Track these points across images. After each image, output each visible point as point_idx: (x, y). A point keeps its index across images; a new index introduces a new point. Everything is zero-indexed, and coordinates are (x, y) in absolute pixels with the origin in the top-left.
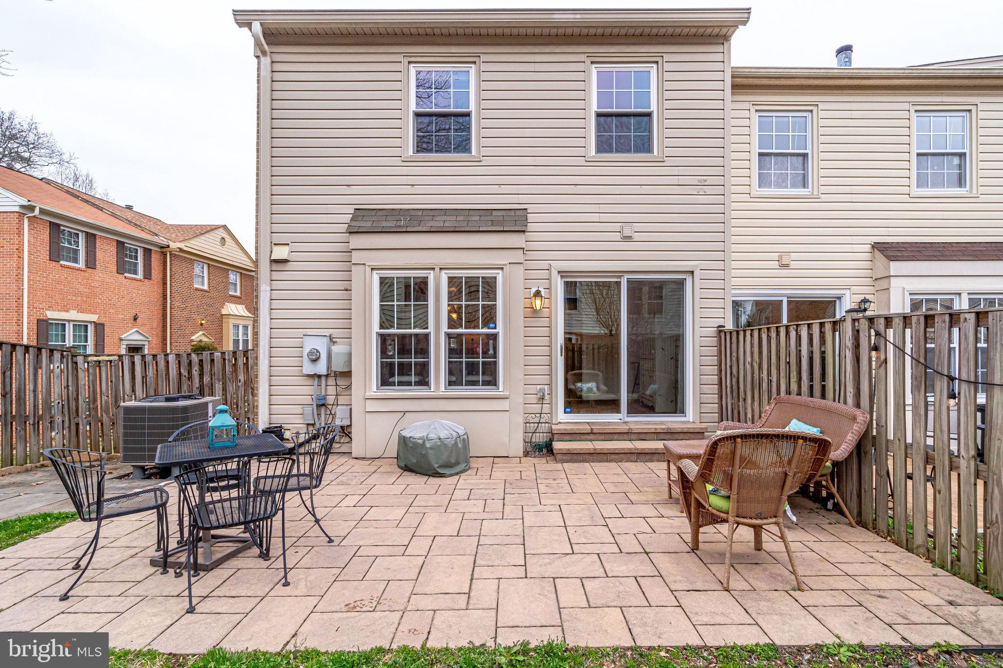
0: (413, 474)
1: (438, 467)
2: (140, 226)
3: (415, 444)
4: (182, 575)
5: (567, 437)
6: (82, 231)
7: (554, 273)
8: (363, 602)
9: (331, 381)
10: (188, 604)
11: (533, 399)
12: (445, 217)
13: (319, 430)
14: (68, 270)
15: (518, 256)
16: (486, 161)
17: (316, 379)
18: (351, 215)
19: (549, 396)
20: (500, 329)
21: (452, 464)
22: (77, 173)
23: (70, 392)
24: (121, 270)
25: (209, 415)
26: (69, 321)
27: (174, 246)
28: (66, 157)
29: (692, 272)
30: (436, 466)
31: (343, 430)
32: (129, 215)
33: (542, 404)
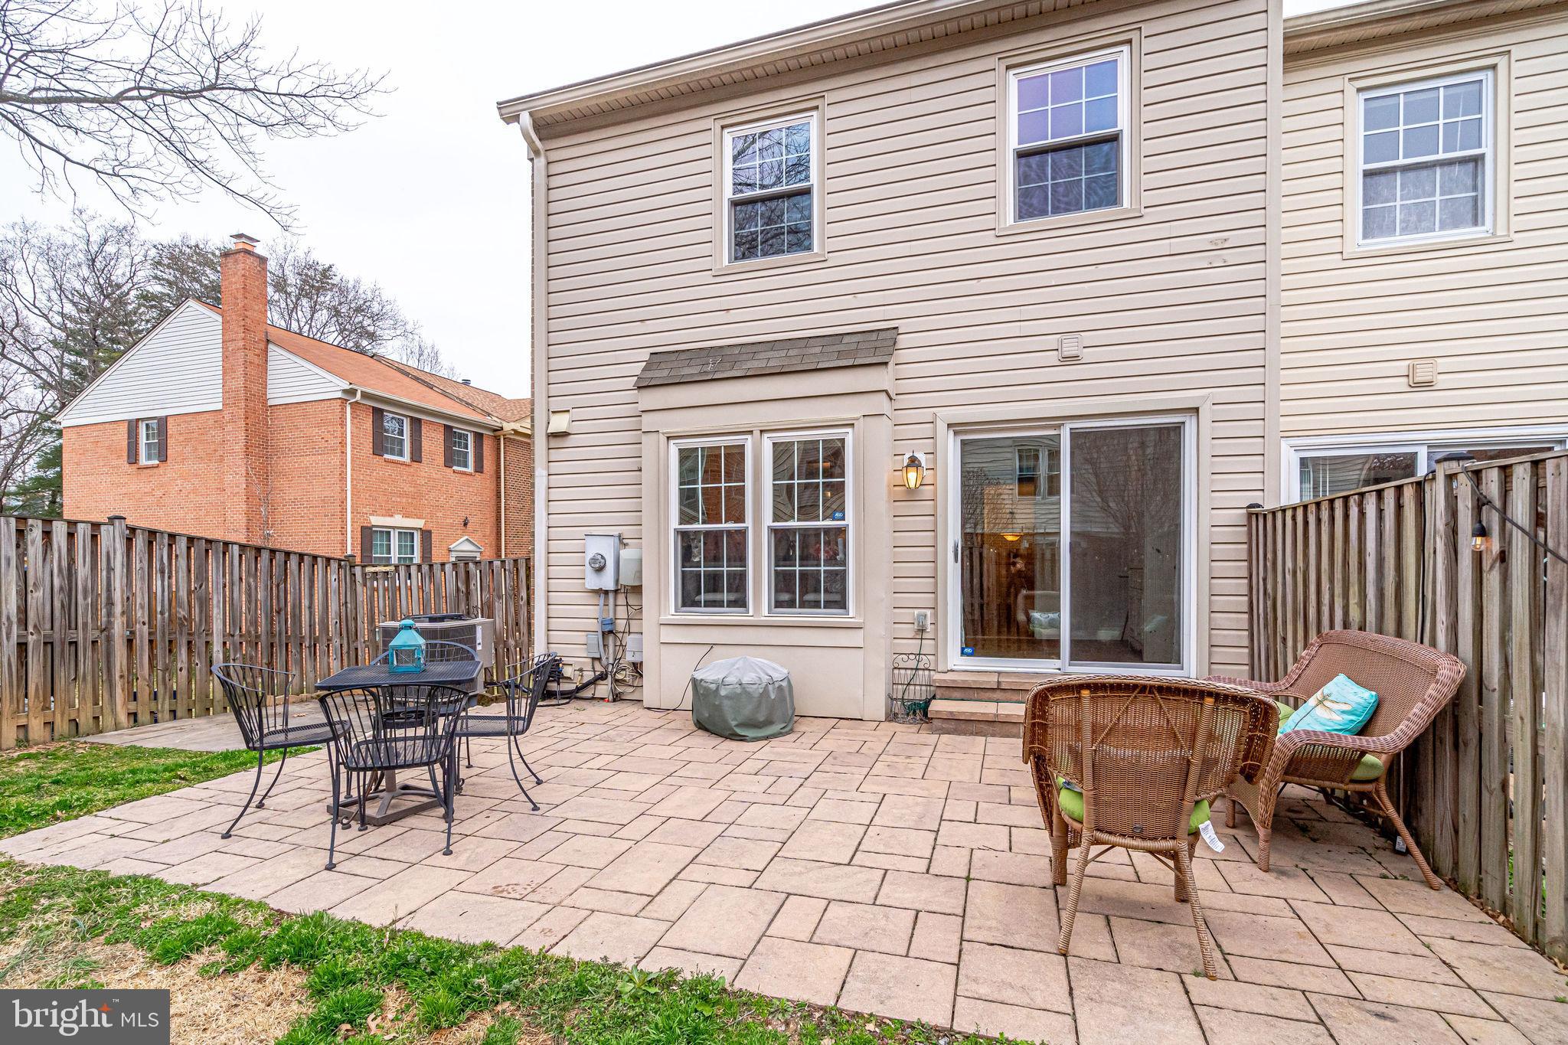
0: (706, 734)
1: (737, 726)
2: (471, 405)
3: (707, 689)
4: (350, 827)
5: (957, 694)
6: (406, 416)
7: (941, 426)
8: (516, 887)
9: (621, 600)
10: (328, 860)
11: (908, 631)
12: (772, 353)
13: (606, 668)
14: (393, 465)
15: (881, 403)
16: (835, 259)
17: (602, 595)
18: (645, 363)
19: (933, 626)
20: (850, 520)
21: (761, 722)
22: (422, 344)
23: (349, 610)
24: (449, 462)
25: (478, 642)
26: (394, 528)
27: (508, 427)
28: (409, 327)
29: (1197, 410)
30: (733, 723)
31: (636, 668)
32: (462, 393)
33: (922, 639)
